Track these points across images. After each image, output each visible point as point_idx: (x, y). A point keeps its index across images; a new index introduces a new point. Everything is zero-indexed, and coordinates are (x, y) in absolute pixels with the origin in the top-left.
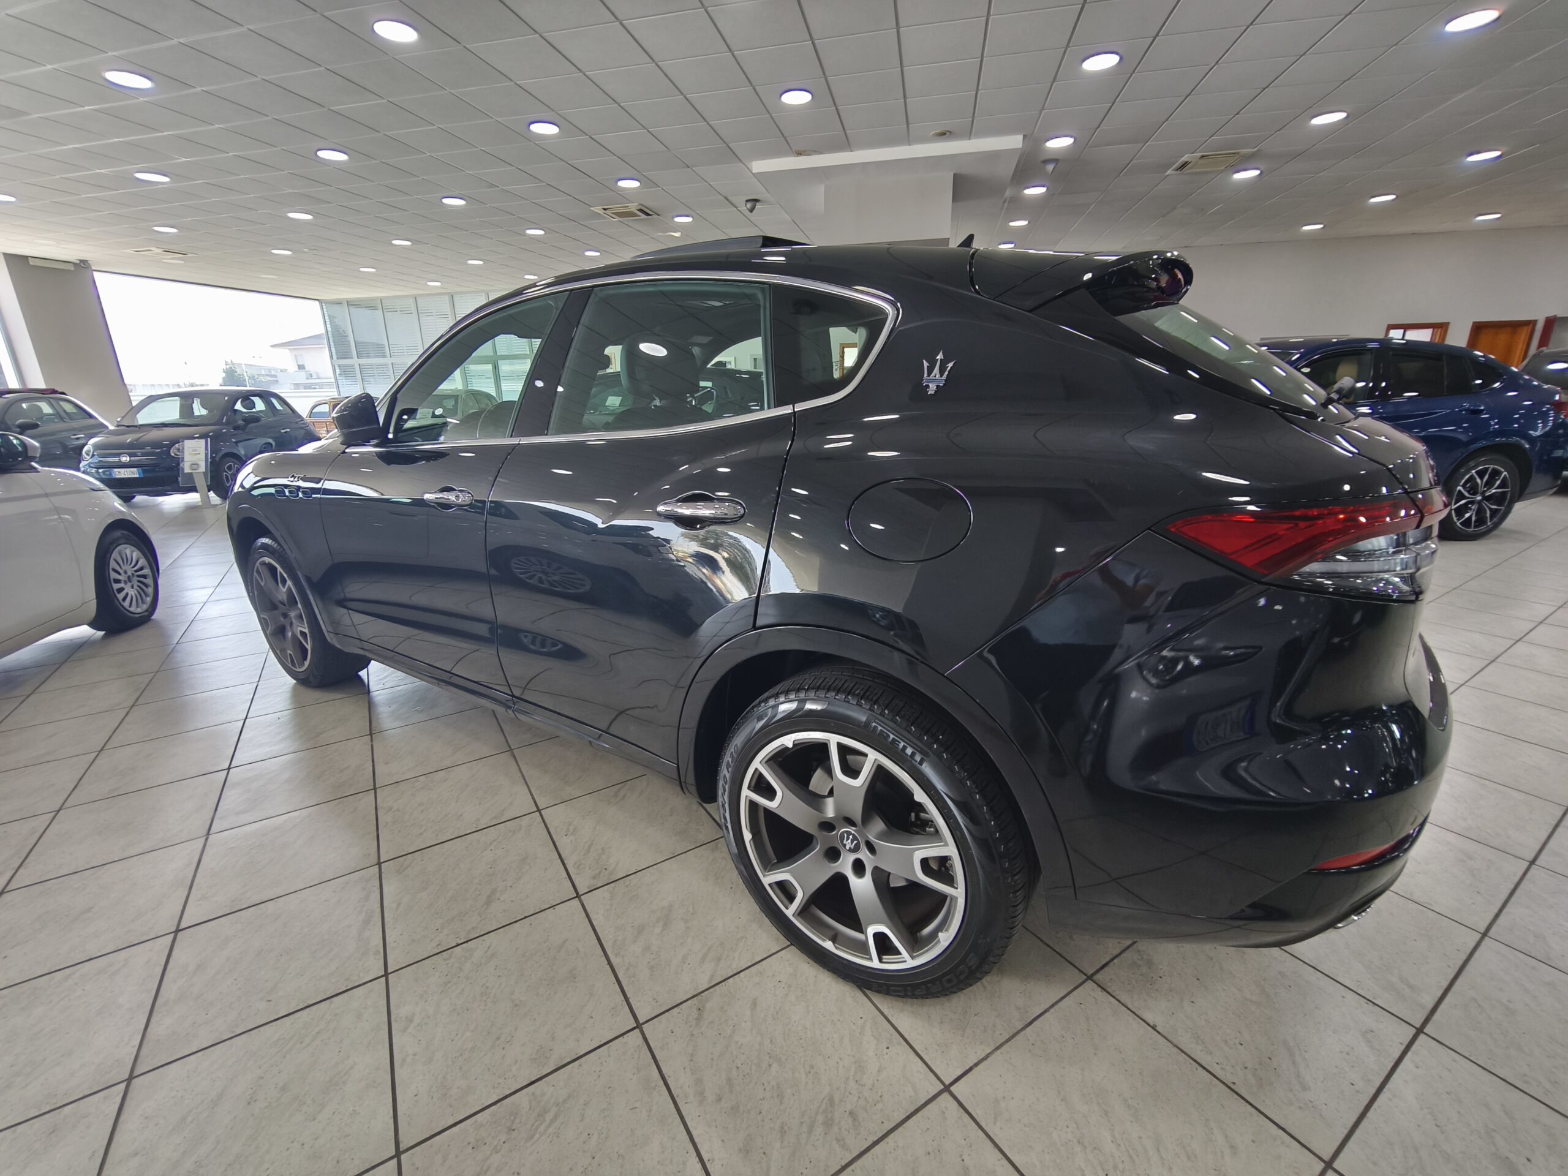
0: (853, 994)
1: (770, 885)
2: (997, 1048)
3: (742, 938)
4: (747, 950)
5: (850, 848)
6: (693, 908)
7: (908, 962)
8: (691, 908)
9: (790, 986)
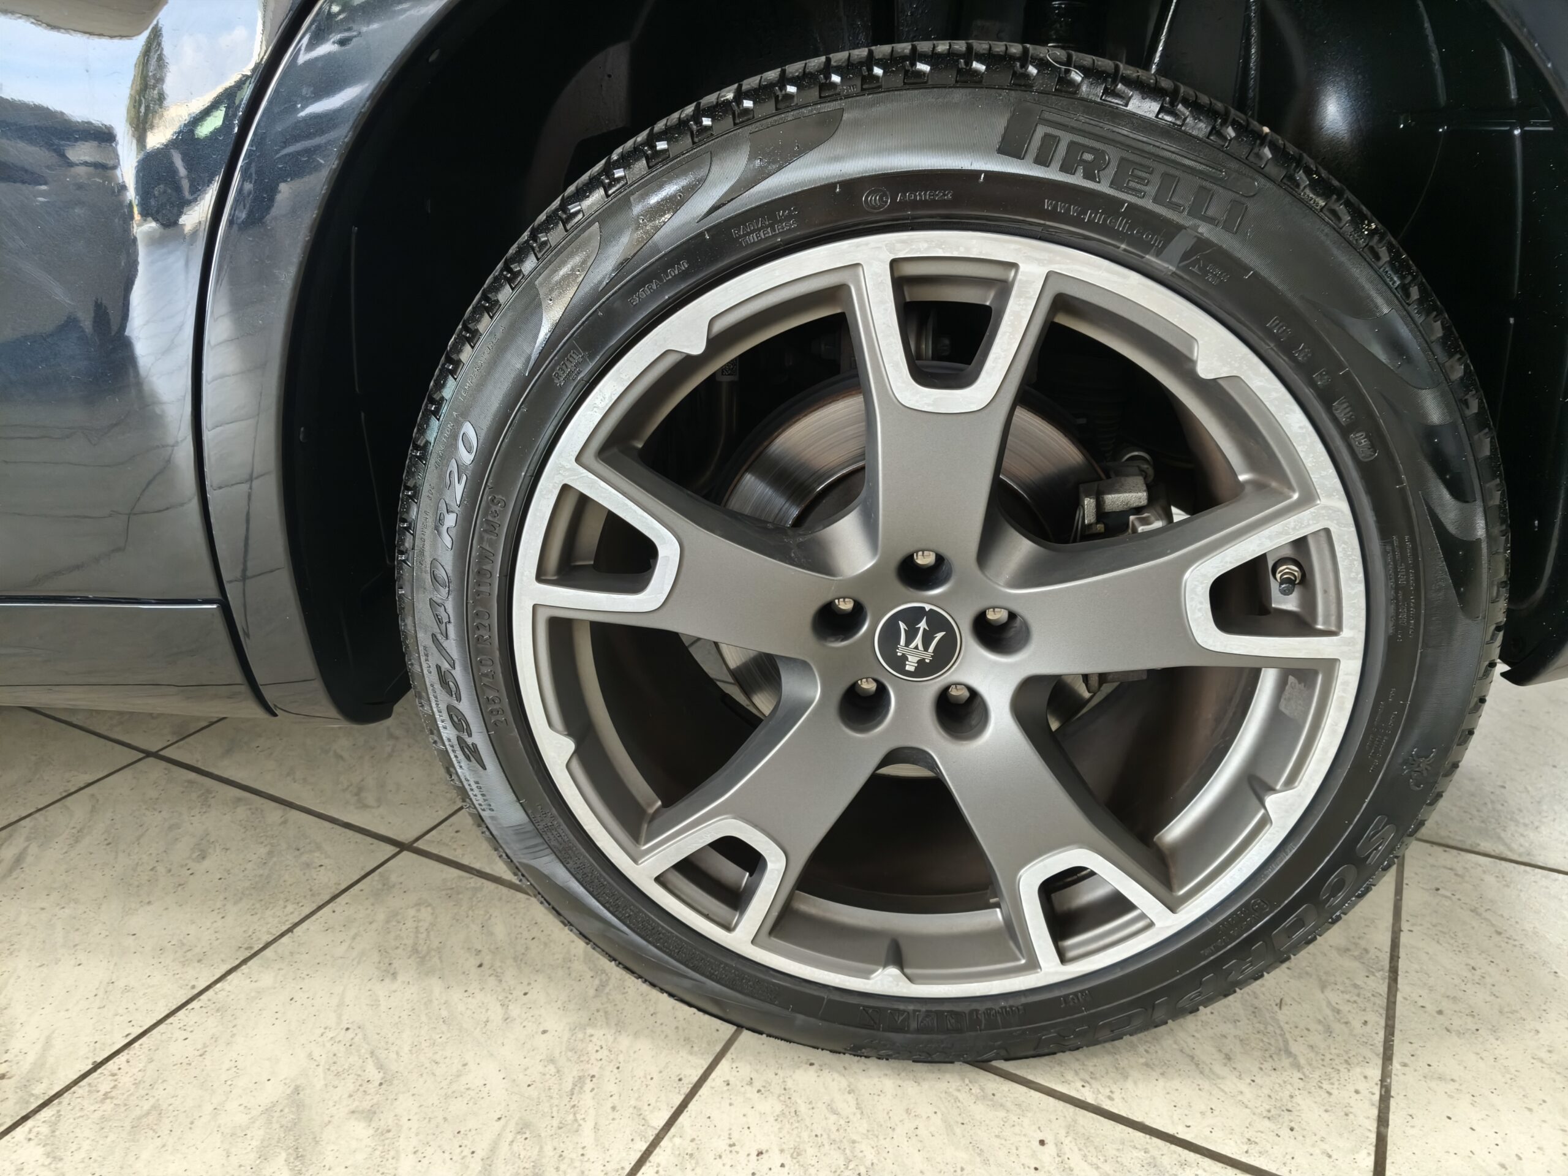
0: (976, 1090)
1: (659, 880)
2: (1387, 1057)
3: (580, 1081)
4: (614, 1108)
5: (921, 662)
6: (380, 1067)
7: (1158, 924)
8: (371, 1068)
9: (797, 1153)
